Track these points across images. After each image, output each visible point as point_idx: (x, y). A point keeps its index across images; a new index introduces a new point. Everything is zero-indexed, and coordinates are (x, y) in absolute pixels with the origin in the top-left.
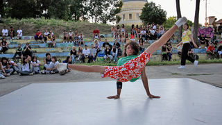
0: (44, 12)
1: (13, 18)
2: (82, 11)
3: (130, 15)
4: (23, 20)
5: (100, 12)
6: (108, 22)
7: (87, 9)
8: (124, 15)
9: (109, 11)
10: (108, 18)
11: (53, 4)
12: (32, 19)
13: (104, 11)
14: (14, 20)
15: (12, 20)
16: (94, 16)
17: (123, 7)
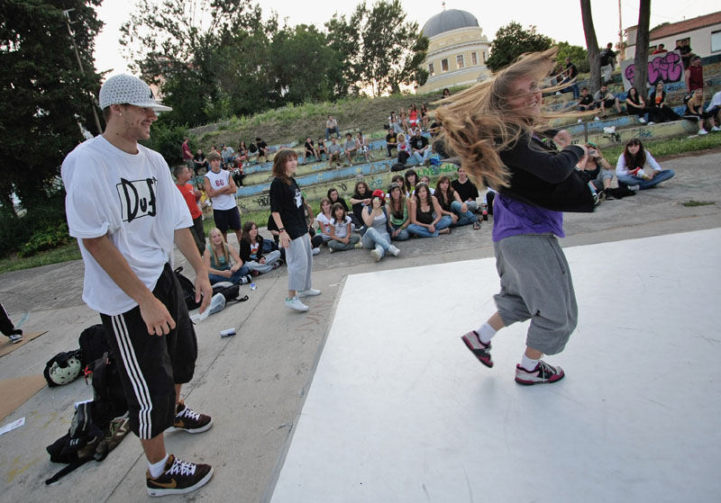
0: (283, 92)
1: (239, 117)
2: (350, 74)
3: (445, 62)
4: (257, 116)
5: (384, 70)
6: (402, 86)
7: (359, 68)
8: (431, 66)
9: (402, 63)
10: (402, 76)
11: (297, 74)
12: (272, 111)
13: (392, 66)
14: (243, 118)
15: (239, 122)
16: (374, 81)
17: (430, 48)
